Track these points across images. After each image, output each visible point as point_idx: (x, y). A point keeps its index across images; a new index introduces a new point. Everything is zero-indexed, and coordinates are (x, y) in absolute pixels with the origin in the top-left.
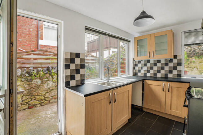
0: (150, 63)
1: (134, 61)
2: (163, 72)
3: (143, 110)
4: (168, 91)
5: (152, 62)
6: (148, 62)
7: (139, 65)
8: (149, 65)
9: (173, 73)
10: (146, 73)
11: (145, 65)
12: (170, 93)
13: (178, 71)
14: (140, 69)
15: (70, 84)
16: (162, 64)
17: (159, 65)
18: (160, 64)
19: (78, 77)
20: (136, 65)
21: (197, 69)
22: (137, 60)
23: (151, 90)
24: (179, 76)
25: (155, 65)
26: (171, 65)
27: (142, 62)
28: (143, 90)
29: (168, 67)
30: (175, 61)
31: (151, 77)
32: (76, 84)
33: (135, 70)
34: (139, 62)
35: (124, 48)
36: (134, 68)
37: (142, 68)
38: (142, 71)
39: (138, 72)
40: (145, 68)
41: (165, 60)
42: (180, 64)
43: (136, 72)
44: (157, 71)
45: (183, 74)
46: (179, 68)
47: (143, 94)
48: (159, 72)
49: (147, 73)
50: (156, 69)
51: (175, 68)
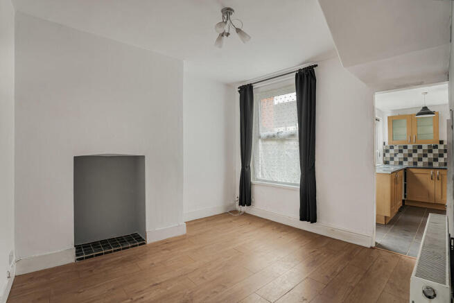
0: (407, 148)
1: (384, 146)
2: (425, 160)
4: (438, 179)
5: (410, 147)
6: (405, 147)
7: (392, 151)
8: (405, 151)
10: (402, 162)
11: (401, 151)
12: (440, 181)
13: (445, 159)
14: (393, 156)
16: (424, 150)
17: (420, 151)
20: (387, 151)
22: (388, 144)
23: (416, 180)
25: (415, 151)
26: (436, 151)
27: (396, 148)
28: (405, 181)
30: (441, 147)
33: (386, 158)
34: (392, 147)
36: (384, 155)
37: (395, 155)
38: (396, 159)
39: (391, 160)
40: (400, 155)
41: (429, 146)
42: (446, 151)
43: (387, 160)
44: (417, 159)
46: (446, 155)
47: (405, 185)
48: (420, 160)
49: (404, 162)
50: (417, 157)
51: (441, 155)
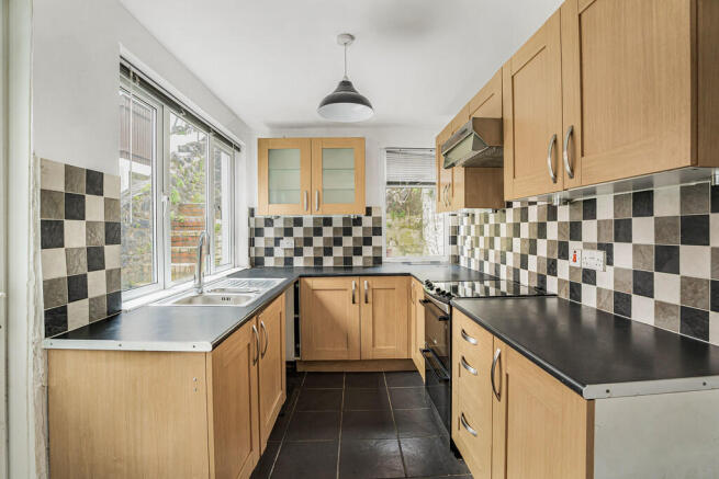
0: (301, 225)
1: (251, 219)
2: (338, 252)
3: (299, 370)
4: (366, 302)
5: (308, 223)
6: (298, 222)
7: (269, 233)
8: (298, 232)
9: (364, 254)
10: (291, 259)
11: (288, 232)
12: (370, 306)
13: (374, 248)
14: (271, 244)
15: (66, 322)
16: (335, 230)
17: (328, 232)
18: (331, 229)
19: (97, 284)
20: (258, 232)
21: (397, 243)
22: (261, 214)
23: (321, 306)
24: (378, 261)
25: (318, 232)
26: (358, 232)
27: (279, 224)
28: (297, 311)
29: (351, 239)
30: (368, 222)
31: (306, 268)
32: (91, 318)
33: (256, 249)
34: (269, 222)
35: (183, 165)
36: (252, 243)
37: (277, 241)
38: (279, 252)
39: (267, 255)
40: (287, 243)
41: (344, 219)
42: (377, 231)
43: (258, 255)
44: (322, 251)
45: (384, 255)
46: (376, 241)
47: (297, 321)
48: (328, 252)
49: (295, 258)
50: (321, 245)
51: (367, 241)
